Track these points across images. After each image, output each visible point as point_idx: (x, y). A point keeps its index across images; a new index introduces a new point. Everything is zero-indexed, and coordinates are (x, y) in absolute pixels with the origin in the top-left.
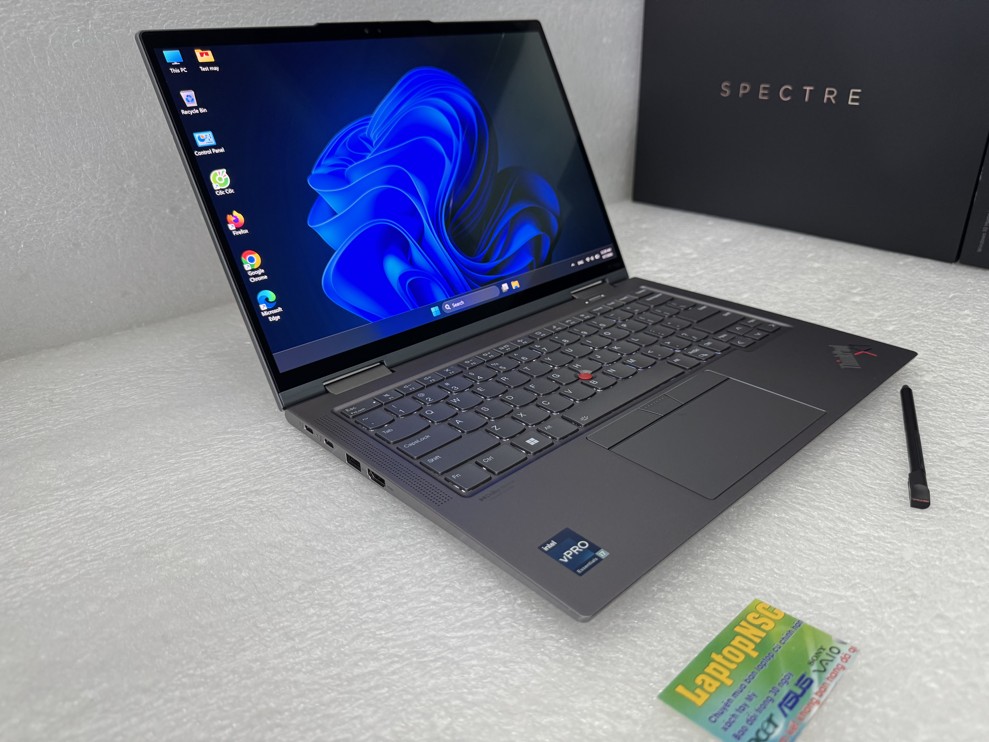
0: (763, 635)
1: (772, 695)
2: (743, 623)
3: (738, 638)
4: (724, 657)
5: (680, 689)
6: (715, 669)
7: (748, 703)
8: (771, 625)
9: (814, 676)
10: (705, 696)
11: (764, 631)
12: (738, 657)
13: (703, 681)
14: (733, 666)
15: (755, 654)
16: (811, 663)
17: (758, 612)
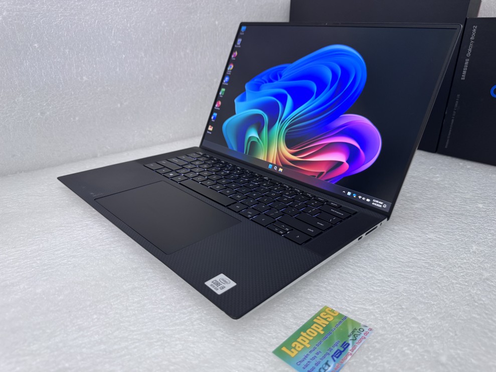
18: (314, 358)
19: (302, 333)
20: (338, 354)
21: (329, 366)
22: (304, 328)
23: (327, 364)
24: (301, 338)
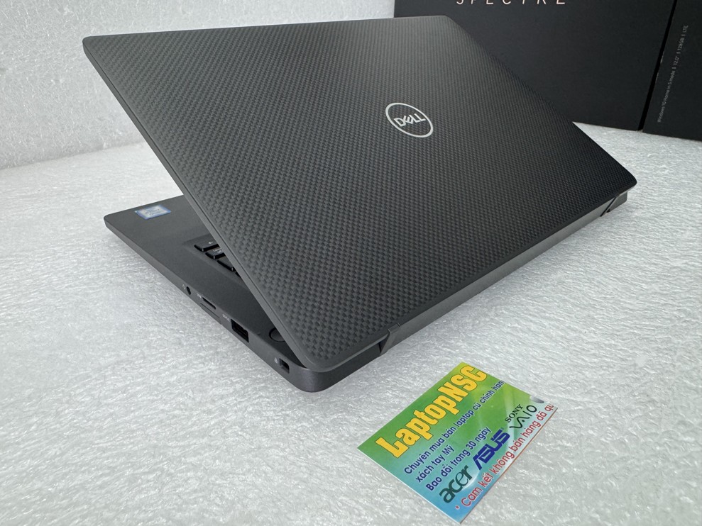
18: (437, 461)
19: (416, 413)
20: (486, 455)
21: (470, 478)
22: (420, 405)
23: (464, 472)
24: (415, 421)
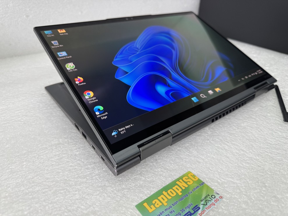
0: (187, 186)
1: (181, 212)
2: (181, 180)
3: (176, 186)
4: (168, 194)
5: (145, 204)
6: (162, 198)
7: (170, 214)
8: (192, 182)
9: (201, 206)
10: (154, 208)
11: (187, 184)
12: (173, 194)
13: (156, 202)
14: (170, 198)
15: (180, 194)
16: (201, 201)
17: (188, 177)
